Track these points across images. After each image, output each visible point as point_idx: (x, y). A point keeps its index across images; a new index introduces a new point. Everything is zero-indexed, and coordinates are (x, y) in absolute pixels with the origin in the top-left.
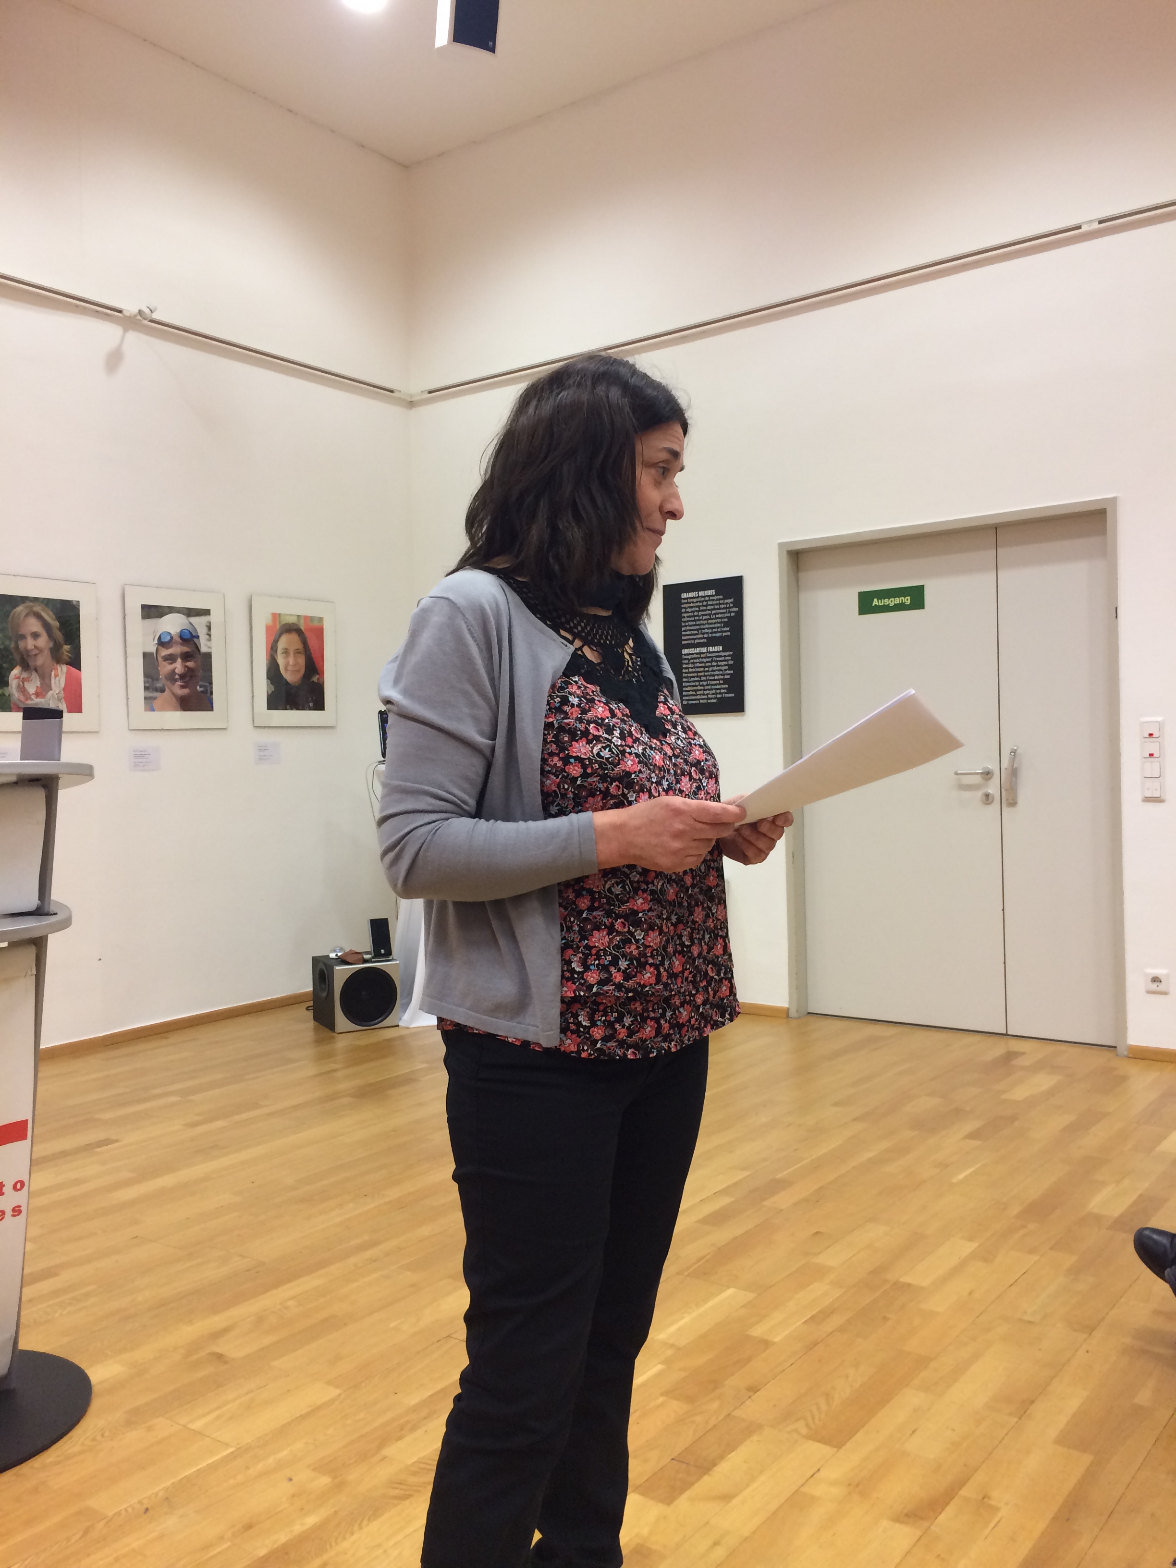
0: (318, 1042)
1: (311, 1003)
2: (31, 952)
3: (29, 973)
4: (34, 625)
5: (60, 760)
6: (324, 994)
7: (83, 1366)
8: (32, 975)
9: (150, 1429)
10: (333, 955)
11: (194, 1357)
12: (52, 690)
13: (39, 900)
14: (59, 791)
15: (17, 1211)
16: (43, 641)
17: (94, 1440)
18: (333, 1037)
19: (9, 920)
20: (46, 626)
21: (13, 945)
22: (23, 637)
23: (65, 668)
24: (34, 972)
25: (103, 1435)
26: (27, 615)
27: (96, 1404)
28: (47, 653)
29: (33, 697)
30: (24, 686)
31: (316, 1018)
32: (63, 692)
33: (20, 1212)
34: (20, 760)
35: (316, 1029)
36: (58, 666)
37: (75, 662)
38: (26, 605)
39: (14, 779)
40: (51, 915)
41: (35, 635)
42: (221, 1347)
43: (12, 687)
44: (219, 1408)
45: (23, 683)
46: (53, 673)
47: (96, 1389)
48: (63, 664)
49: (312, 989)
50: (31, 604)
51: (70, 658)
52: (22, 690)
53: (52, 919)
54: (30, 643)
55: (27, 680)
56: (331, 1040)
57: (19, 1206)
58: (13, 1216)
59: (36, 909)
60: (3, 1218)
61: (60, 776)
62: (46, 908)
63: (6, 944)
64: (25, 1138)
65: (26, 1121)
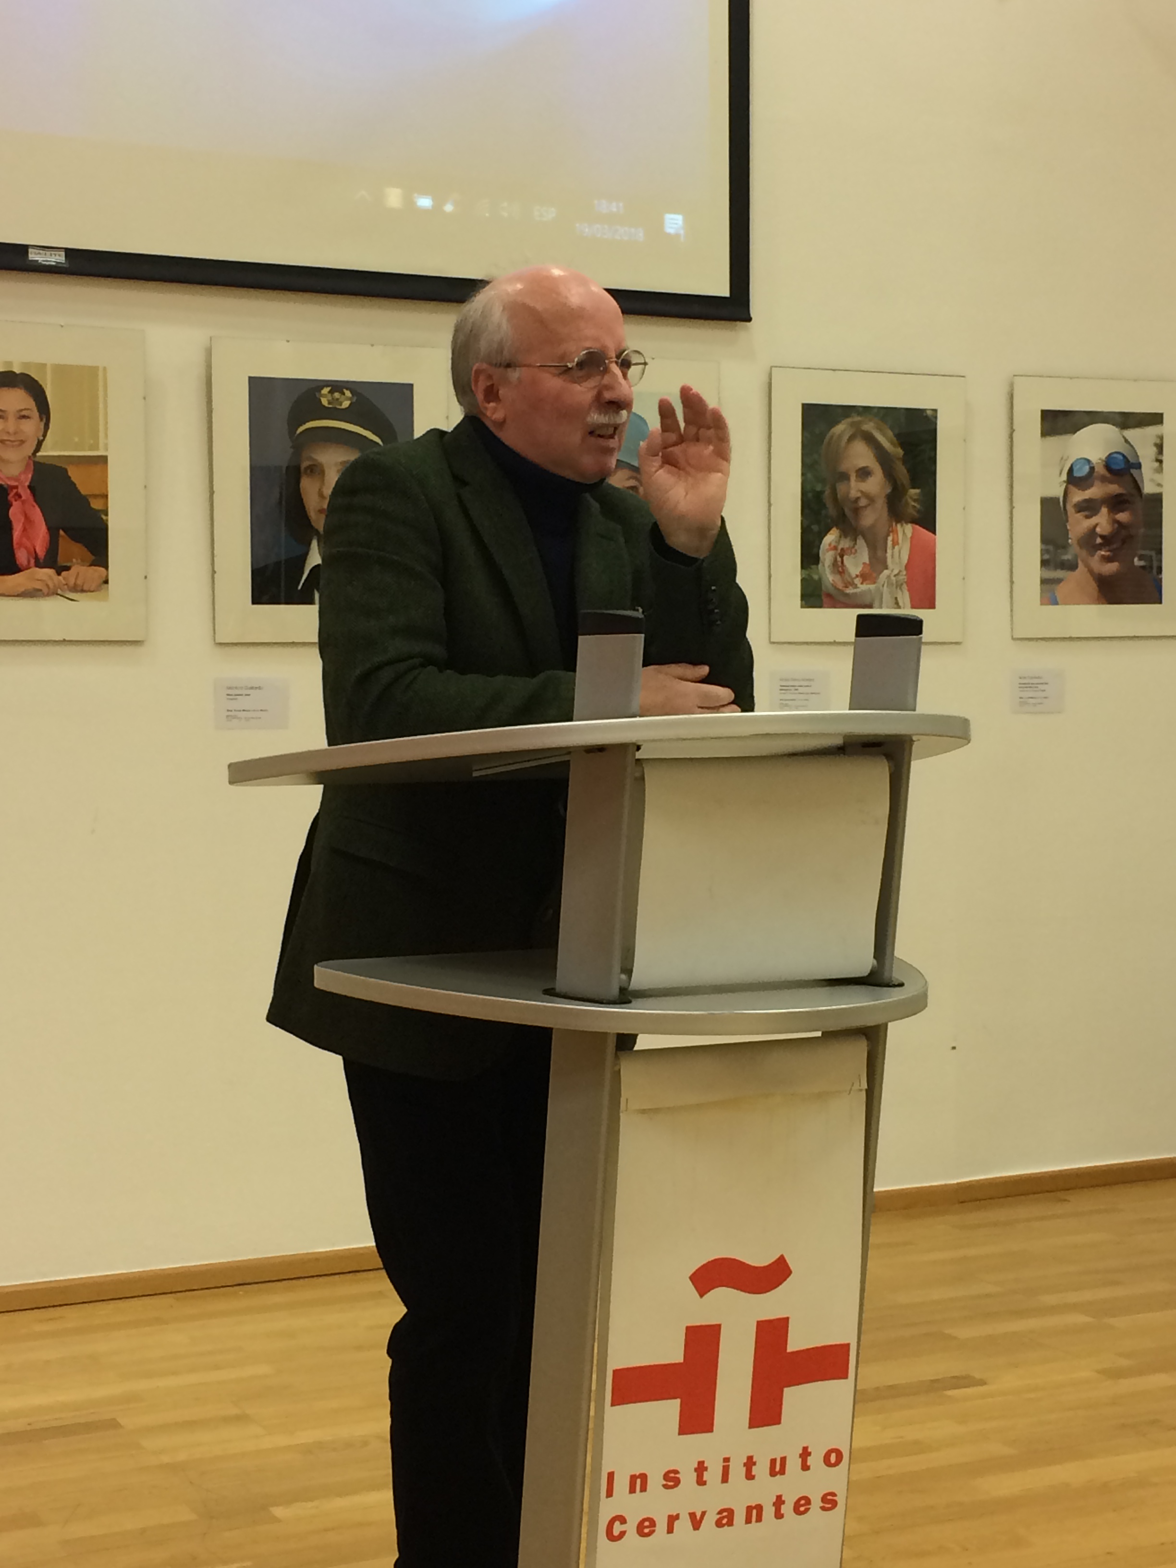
2: (860, 1049)
3: (856, 1086)
4: (862, 455)
5: (914, 710)
8: (861, 1090)
12: (887, 568)
13: (874, 957)
14: (912, 763)
15: (829, 1501)
16: (876, 484)
19: (824, 992)
20: (883, 457)
21: (829, 1036)
22: (845, 477)
23: (909, 528)
24: (865, 1086)
26: (851, 439)
28: (881, 504)
29: (857, 581)
30: (843, 562)
32: (904, 573)
33: (834, 1504)
34: (850, 709)
36: (899, 526)
37: (927, 519)
38: (849, 420)
39: (839, 741)
40: (895, 986)
41: (864, 473)
43: (824, 565)
45: (842, 557)
46: (890, 538)
48: (907, 523)
50: (857, 419)
51: (918, 511)
52: (839, 568)
53: (894, 996)
54: (855, 488)
55: (852, 550)
57: (834, 1494)
58: (823, 1509)
59: (870, 974)
60: (807, 1510)
61: (914, 738)
62: (886, 974)
63: (819, 1034)
64: (845, 1376)
65: (848, 1345)
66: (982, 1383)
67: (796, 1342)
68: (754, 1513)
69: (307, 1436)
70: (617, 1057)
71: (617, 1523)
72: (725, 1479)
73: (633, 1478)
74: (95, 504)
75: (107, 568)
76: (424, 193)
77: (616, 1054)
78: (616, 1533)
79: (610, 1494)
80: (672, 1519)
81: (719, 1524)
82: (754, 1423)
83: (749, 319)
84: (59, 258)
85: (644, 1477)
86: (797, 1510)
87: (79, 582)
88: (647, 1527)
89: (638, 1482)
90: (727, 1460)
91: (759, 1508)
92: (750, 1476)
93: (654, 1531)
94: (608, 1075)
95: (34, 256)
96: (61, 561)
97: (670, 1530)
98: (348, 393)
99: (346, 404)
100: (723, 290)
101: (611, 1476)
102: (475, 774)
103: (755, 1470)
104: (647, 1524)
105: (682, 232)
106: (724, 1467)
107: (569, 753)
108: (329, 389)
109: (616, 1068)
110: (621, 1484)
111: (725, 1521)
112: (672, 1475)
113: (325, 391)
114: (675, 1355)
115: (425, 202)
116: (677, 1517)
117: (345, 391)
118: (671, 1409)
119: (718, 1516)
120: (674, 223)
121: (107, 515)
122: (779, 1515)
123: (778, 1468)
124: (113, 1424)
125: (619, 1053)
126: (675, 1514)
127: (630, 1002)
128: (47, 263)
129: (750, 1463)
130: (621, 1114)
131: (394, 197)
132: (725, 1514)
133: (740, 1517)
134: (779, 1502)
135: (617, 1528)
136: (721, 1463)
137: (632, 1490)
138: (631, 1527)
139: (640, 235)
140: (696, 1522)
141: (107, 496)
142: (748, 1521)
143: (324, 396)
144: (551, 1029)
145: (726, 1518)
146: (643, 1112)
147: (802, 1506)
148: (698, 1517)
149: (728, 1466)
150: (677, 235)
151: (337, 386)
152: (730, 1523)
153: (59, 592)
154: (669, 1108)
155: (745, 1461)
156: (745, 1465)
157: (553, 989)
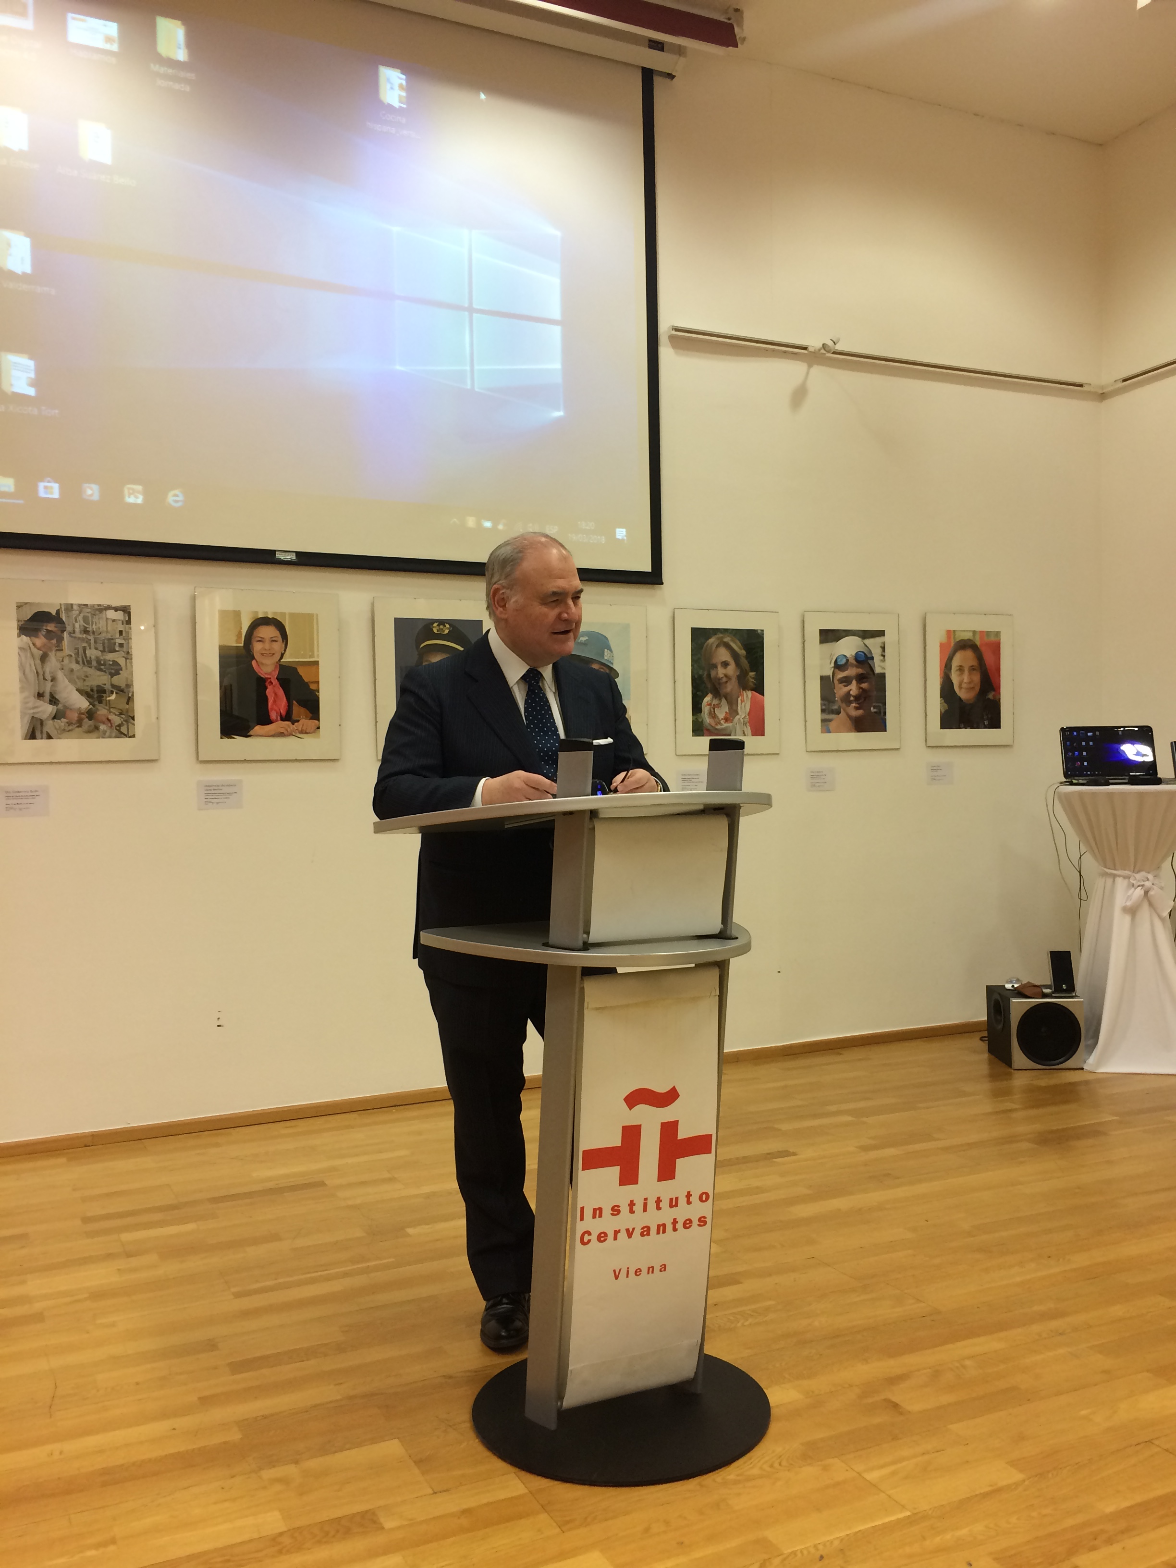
0: (993, 1076)
1: (985, 1034)
2: (715, 973)
3: (713, 994)
4: (723, 655)
5: (741, 790)
6: (1000, 1027)
7: (762, 1384)
8: (716, 995)
9: (826, 1468)
10: (1008, 986)
11: (870, 1400)
12: (738, 715)
13: (722, 924)
14: (741, 819)
15: (702, 1221)
16: (732, 670)
17: (772, 1466)
18: (1010, 1074)
19: (695, 942)
20: (735, 655)
21: (697, 966)
22: (715, 666)
23: (750, 693)
24: (718, 993)
25: (780, 1464)
26: (718, 646)
27: (774, 1428)
28: (734, 681)
29: (722, 722)
30: (714, 712)
31: (990, 1051)
32: (748, 717)
33: (705, 1223)
34: (707, 790)
35: (990, 1063)
36: (744, 692)
37: (759, 688)
38: (717, 636)
39: (702, 807)
40: (733, 939)
41: (725, 664)
42: (897, 1395)
43: (704, 714)
44: (894, 1463)
45: (714, 709)
46: (739, 699)
47: (774, 1412)
48: (748, 691)
49: (986, 1019)
50: (721, 635)
51: (755, 684)
52: (713, 715)
53: (733, 944)
54: (721, 672)
55: (719, 706)
56: (1009, 1076)
57: (705, 1217)
58: (699, 1225)
59: (719, 933)
60: (690, 1227)
61: (741, 805)
62: (728, 932)
63: (693, 965)
64: (710, 1152)
65: (711, 1136)
66: (794, 1154)
67: (682, 1135)
68: (661, 1228)
69: (426, 1189)
70: (582, 979)
71: (586, 1235)
72: (645, 1210)
73: (595, 1210)
74: (313, 687)
75: (319, 720)
76: (488, 519)
77: (582, 978)
78: (586, 1240)
79: (582, 1219)
80: (616, 1232)
81: (642, 1235)
82: (660, 1179)
83: (662, 584)
84: (293, 557)
85: (600, 1209)
86: (685, 1227)
87: (304, 728)
88: (603, 1237)
89: (598, 1212)
90: (646, 1199)
91: (664, 1225)
92: (659, 1208)
93: (606, 1239)
94: (577, 990)
95: (279, 556)
96: (294, 717)
97: (615, 1238)
98: (448, 626)
99: (447, 631)
100: (648, 568)
101: (582, 1209)
102: (506, 827)
103: (661, 1205)
104: (603, 1235)
105: (625, 538)
106: (644, 1203)
107: (555, 815)
108: (437, 624)
109: (582, 986)
110: (588, 1213)
111: (645, 1233)
112: (616, 1208)
113: (435, 625)
114: (615, 1140)
115: (488, 524)
116: (619, 1231)
117: (446, 624)
118: (613, 1172)
119: (642, 1230)
120: (621, 533)
121: (319, 692)
122: (675, 1229)
123: (674, 1203)
124: (322, 1184)
125: (584, 977)
126: (618, 1229)
127: (589, 949)
128: (286, 560)
129: (658, 1201)
130: (585, 1010)
131: (471, 522)
132: (646, 1229)
133: (653, 1230)
134: (675, 1222)
135: (586, 1238)
136: (643, 1202)
137: (594, 1217)
138: (594, 1237)
139: (603, 540)
140: (630, 1234)
141: (318, 682)
142: (658, 1233)
143: (435, 627)
144: (547, 965)
145: (646, 1231)
146: (597, 1009)
147: (687, 1224)
148: (631, 1230)
149: (647, 1203)
150: (623, 540)
151: (442, 622)
152: (648, 1234)
153: (294, 734)
154: (611, 1007)
155: (656, 1200)
156: (656, 1202)
157: (548, 943)
